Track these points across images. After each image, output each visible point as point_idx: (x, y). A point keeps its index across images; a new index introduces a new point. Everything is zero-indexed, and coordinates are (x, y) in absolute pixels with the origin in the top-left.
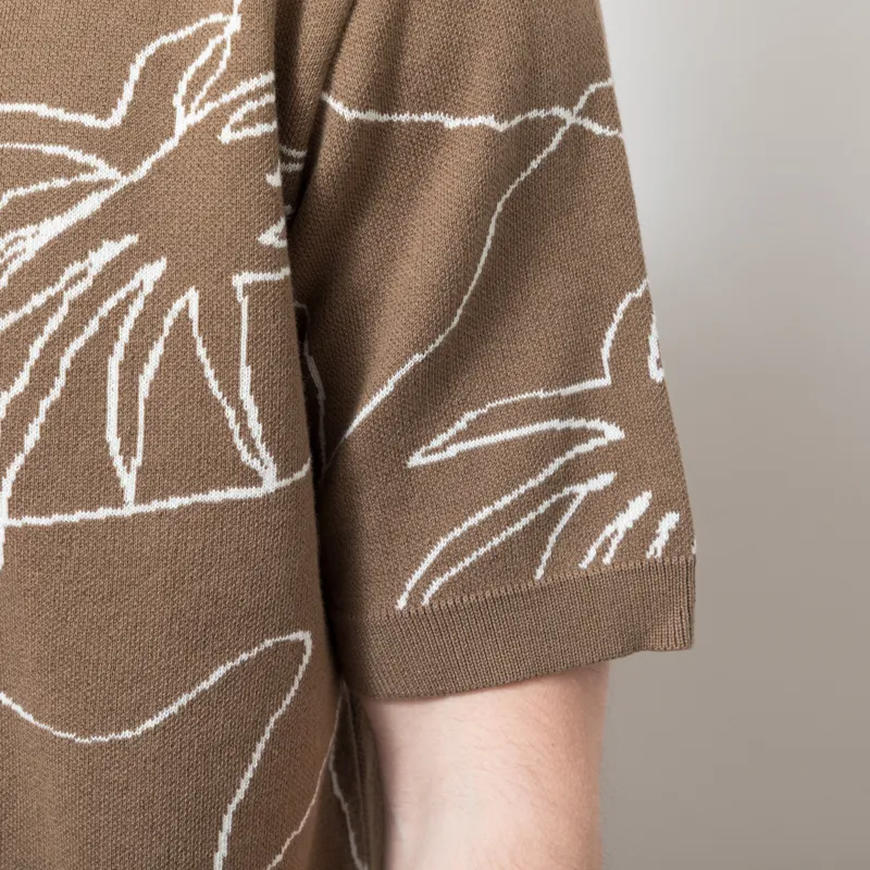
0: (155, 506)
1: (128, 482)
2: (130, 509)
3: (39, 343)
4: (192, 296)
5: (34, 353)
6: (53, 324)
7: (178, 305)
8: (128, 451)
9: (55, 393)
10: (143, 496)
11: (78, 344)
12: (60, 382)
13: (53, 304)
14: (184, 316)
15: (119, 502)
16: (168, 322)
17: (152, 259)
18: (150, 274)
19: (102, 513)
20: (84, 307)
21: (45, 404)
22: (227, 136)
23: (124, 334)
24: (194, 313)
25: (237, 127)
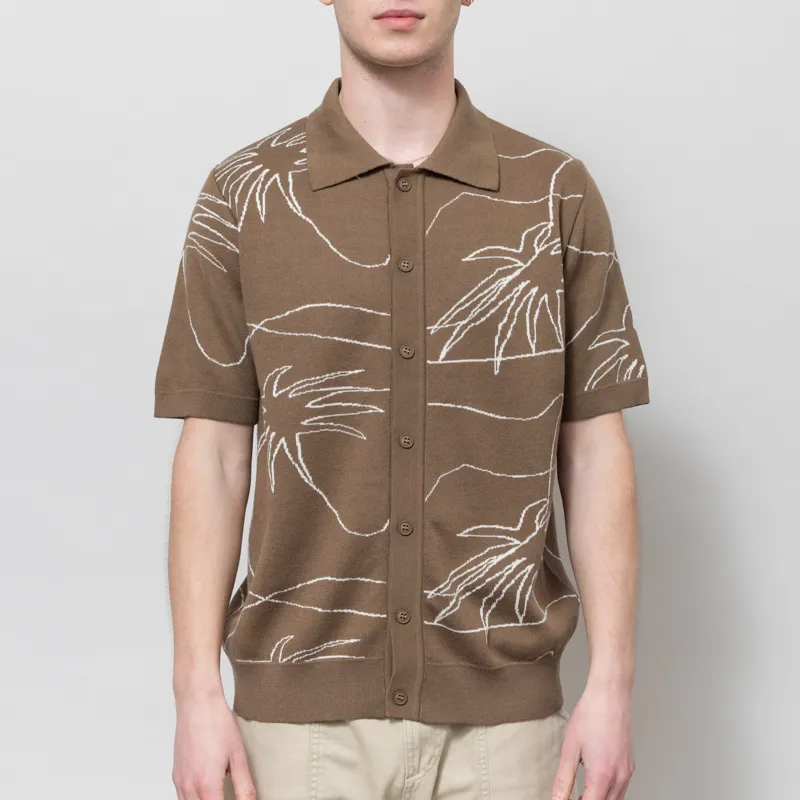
0: (540, 353)
1: (533, 347)
2: (534, 354)
3: (509, 309)
4: (546, 296)
5: (508, 311)
6: (512, 304)
7: (542, 299)
8: (532, 339)
9: (514, 322)
10: (537, 351)
11: (519, 309)
12: (515, 319)
13: (512, 298)
14: (544, 302)
15: (531, 353)
16: (540, 303)
17: (534, 286)
18: (534, 290)
19: (528, 355)
20: (520, 299)
21: (512, 326)
22: (553, 253)
23: (529, 307)
24: (547, 301)
25: (555, 251)
